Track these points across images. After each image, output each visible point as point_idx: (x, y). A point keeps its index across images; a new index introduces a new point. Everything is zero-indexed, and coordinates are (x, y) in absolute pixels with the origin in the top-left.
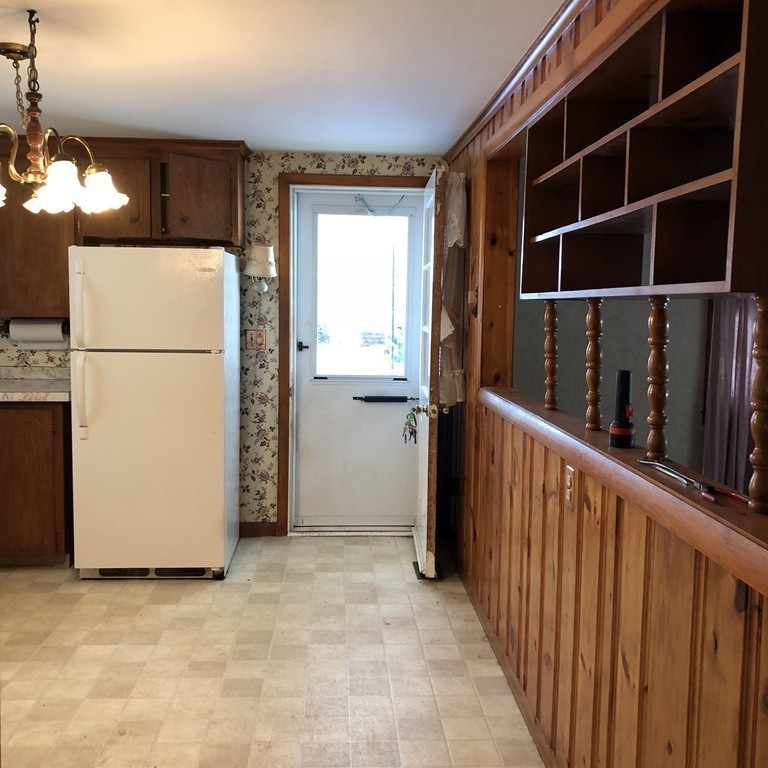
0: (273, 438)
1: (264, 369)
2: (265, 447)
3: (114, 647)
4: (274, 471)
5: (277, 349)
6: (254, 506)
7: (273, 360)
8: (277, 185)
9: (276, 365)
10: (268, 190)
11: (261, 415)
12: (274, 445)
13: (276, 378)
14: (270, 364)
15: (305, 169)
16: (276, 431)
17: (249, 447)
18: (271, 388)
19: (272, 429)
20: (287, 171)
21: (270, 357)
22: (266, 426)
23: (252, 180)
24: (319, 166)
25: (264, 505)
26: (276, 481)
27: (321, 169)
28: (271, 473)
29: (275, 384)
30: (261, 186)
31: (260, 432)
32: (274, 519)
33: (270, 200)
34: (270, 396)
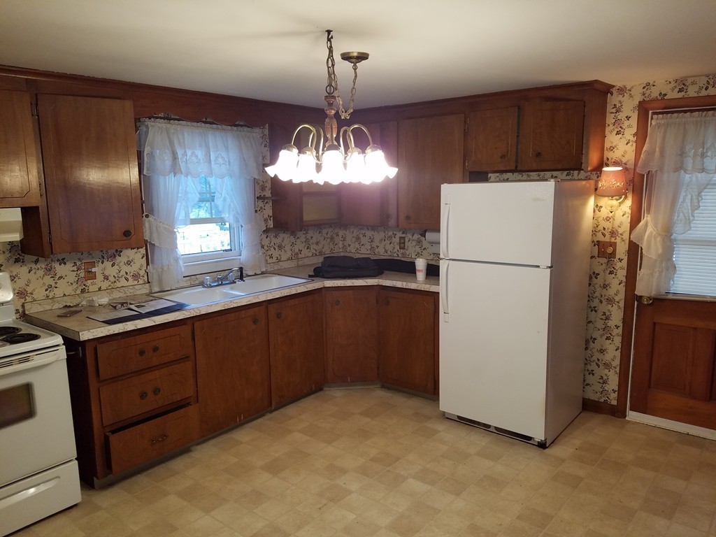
0: (618, 335)
1: (613, 276)
2: (610, 341)
3: (430, 487)
4: (617, 362)
5: (626, 259)
6: (598, 388)
7: (622, 268)
8: (637, 112)
9: (624, 272)
10: (628, 118)
11: (608, 313)
12: (618, 341)
13: (623, 284)
14: (619, 271)
15: (665, 95)
16: (620, 329)
17: (595, 339)
18: (618, 292)
19: (617, 327)
20: (647, 99)
21: (619, 265)
22: (611, 323)
23: (614, 110)
24: (680, 91)
25: (606, 388)
26: (618, 372)
27: (683, 93)
28: (614, 364)
29: (622, 289)
30: (621, 116)
31: (606, 328)
32: (614, 402)
33: (629, 126)
34: (617, 299)
